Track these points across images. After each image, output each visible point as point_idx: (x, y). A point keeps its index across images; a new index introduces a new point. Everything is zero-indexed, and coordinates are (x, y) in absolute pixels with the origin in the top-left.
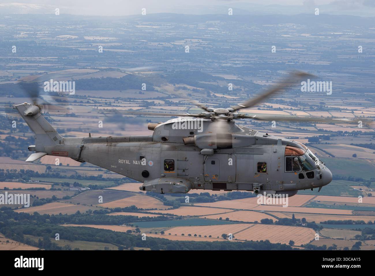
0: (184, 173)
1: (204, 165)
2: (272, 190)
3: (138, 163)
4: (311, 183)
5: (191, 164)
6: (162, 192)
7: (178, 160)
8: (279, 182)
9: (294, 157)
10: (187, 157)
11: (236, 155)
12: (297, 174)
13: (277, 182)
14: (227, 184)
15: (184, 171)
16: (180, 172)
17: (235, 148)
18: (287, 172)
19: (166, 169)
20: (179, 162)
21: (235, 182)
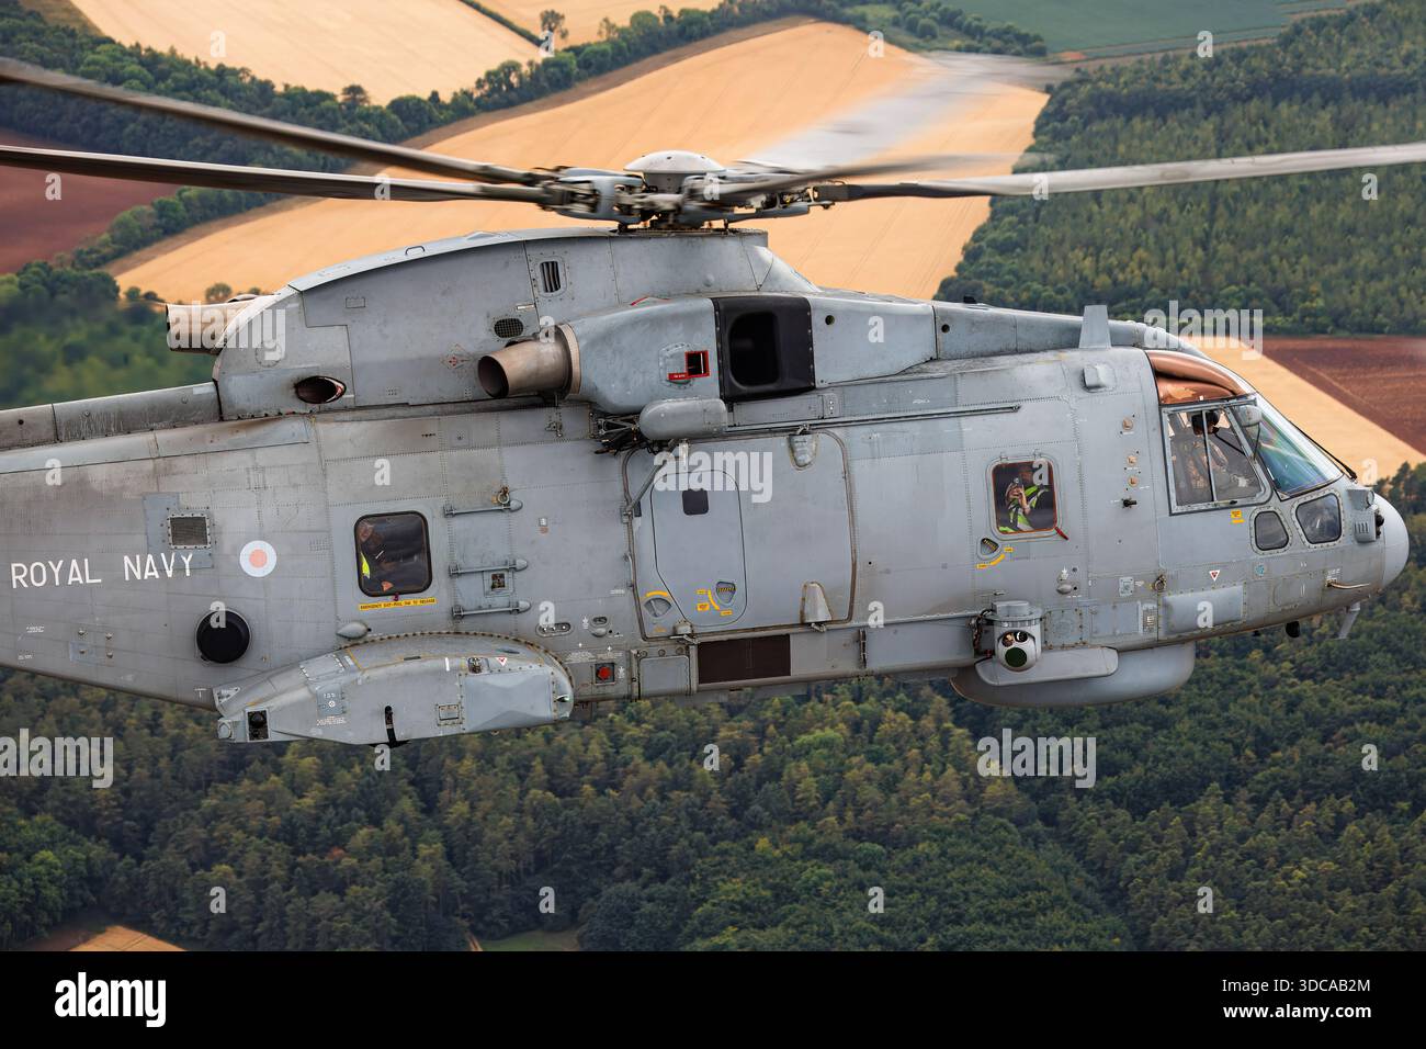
0: (499, 600)
1: (637, 522)
2: (1094, 647)
3: (162, 570)
4: (1324, 572)
5: (544, 530)
6: (391, 732)
7: (450, 514)
8: (1140, 584)
9: (1212, 406)
10: (510, 486)
11: (838, 432)
12: (1241, 520)
13: (1126, 588)
14: (792, 640)
15: (498, 582)
16: (473, 592)
17: (832, 386)
18: (1185, 508)
19: (369, 588)
20: (457, 523)
21: (850, 618)
